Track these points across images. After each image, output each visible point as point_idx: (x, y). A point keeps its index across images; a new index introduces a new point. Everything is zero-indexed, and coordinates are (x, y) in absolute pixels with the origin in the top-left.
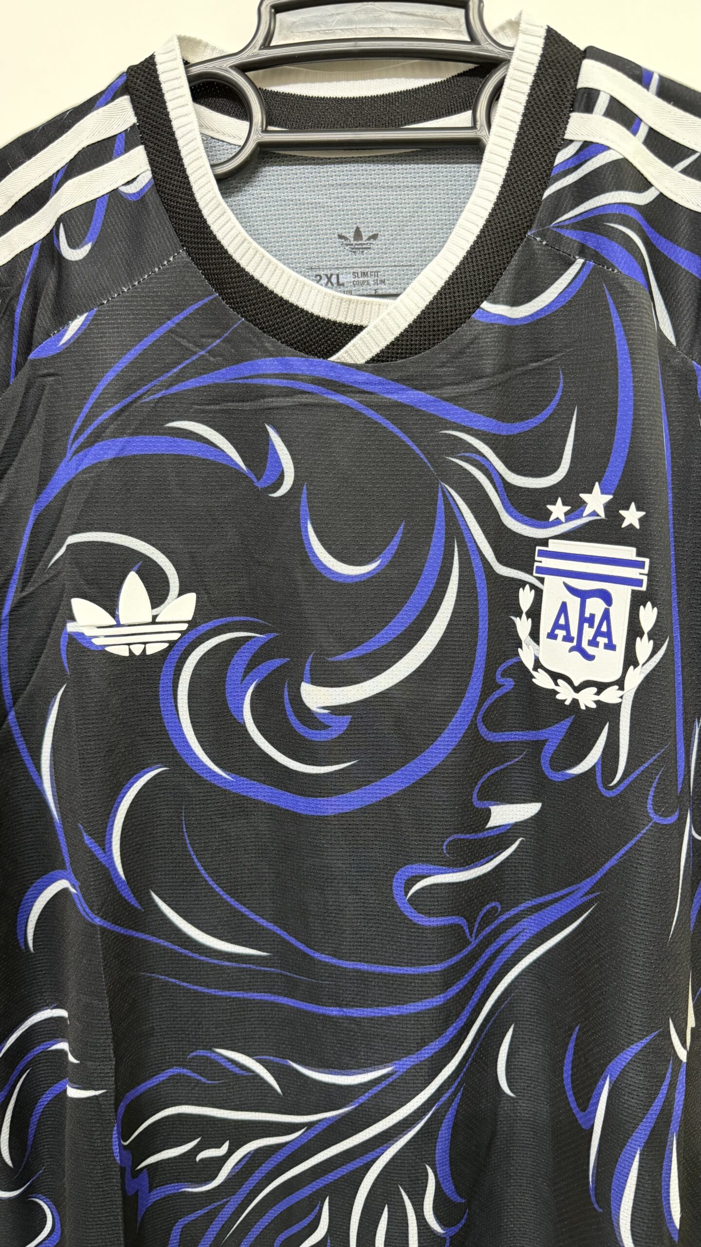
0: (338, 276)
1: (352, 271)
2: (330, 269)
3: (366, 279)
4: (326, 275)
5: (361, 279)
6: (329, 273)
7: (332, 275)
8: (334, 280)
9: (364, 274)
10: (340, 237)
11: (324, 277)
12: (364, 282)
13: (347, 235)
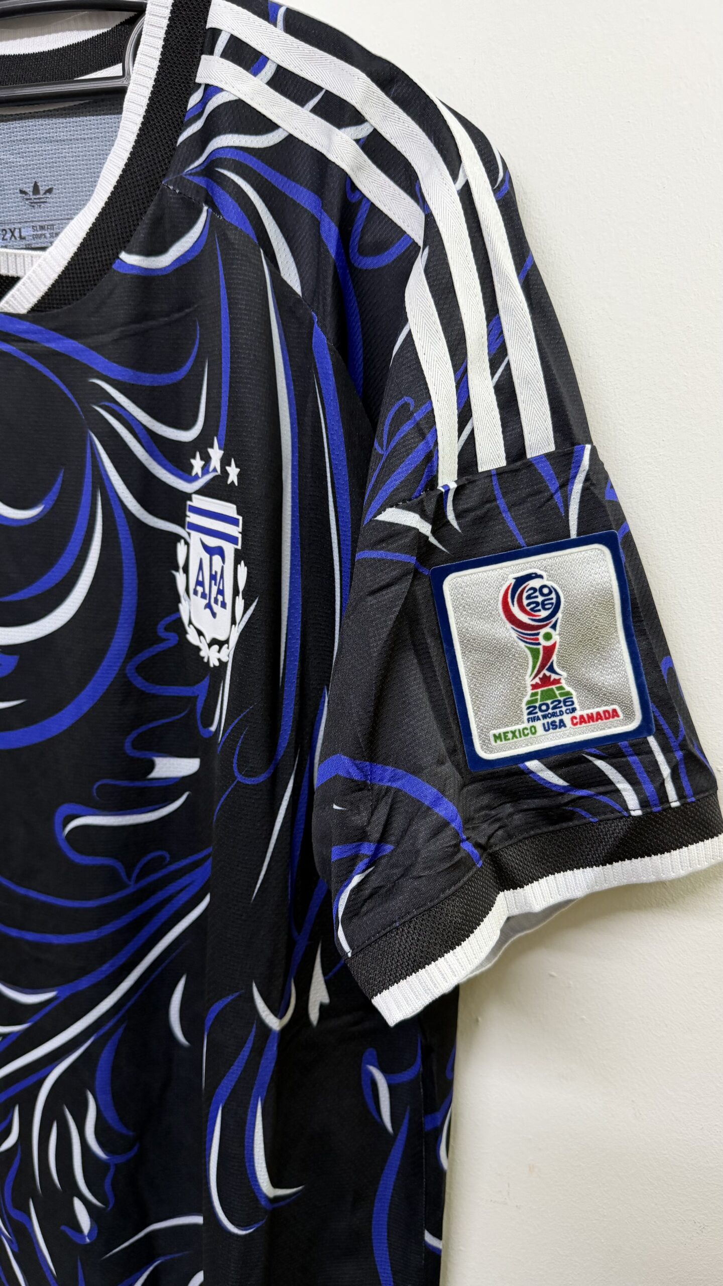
0: (20, 229)
1: (32, 224)
2: (14, 223)
3: (44, 232)
4: (10, 230)
5: (40, 233)
6: (12, 226)
7: (15, 229)
8: (17, 234)
9: (42, 228)
10: (22, 192)
11: (8, 231)
12: (41, 235)
13: (27, 190)
